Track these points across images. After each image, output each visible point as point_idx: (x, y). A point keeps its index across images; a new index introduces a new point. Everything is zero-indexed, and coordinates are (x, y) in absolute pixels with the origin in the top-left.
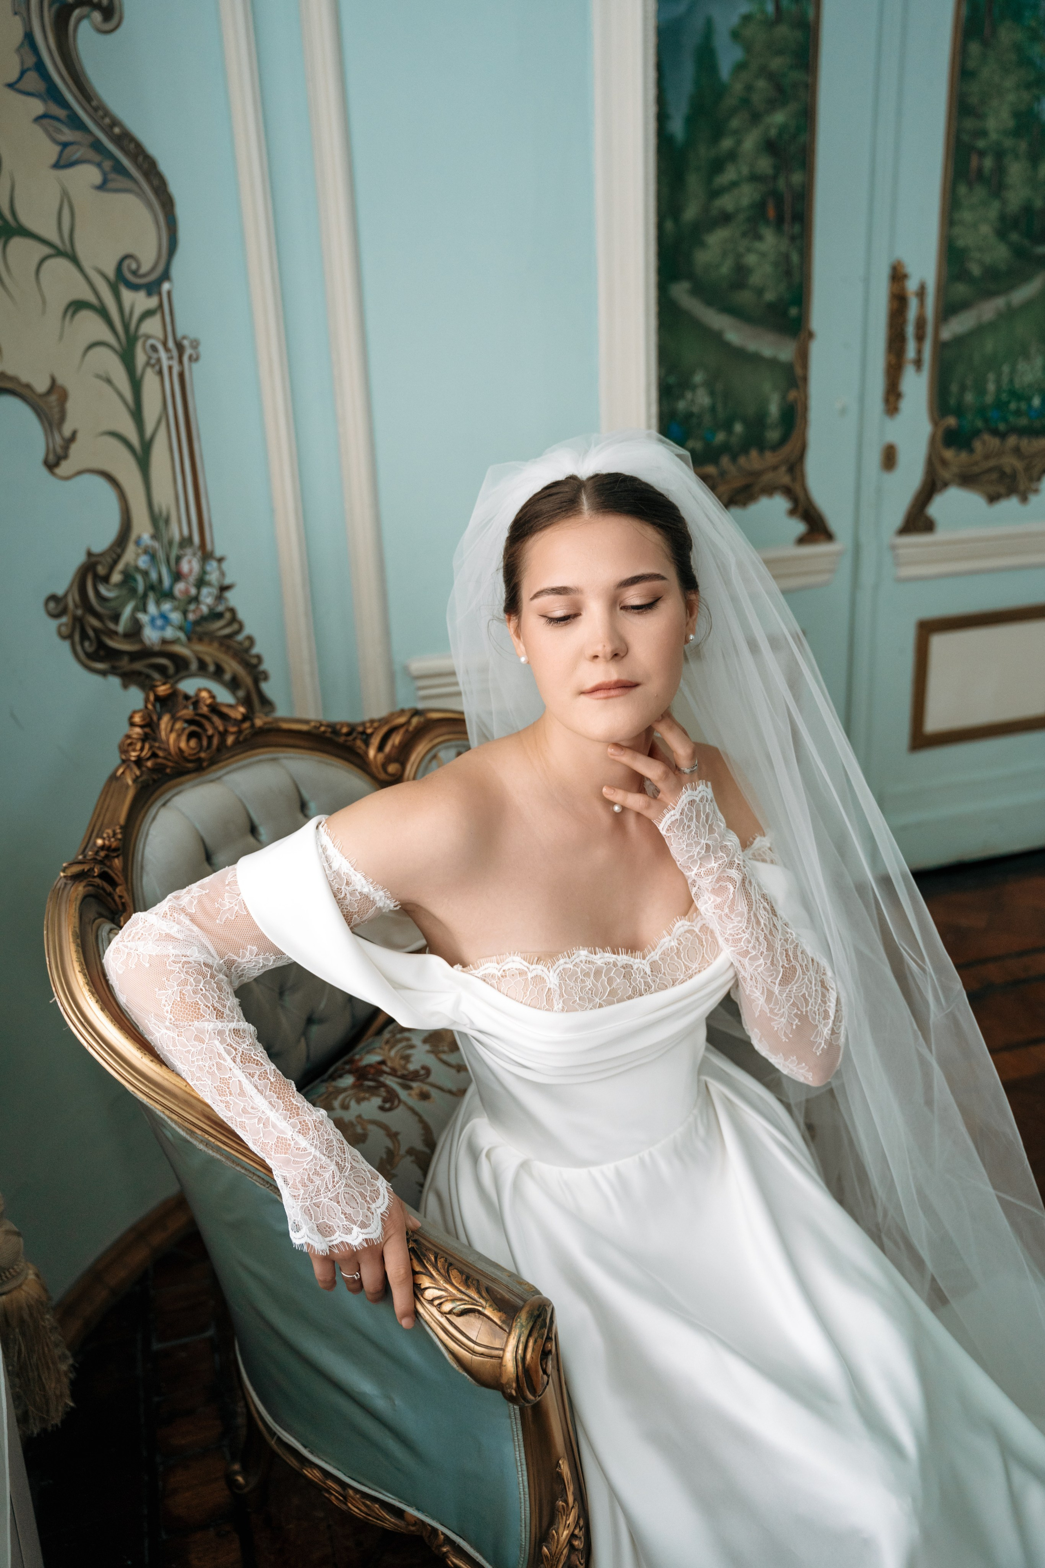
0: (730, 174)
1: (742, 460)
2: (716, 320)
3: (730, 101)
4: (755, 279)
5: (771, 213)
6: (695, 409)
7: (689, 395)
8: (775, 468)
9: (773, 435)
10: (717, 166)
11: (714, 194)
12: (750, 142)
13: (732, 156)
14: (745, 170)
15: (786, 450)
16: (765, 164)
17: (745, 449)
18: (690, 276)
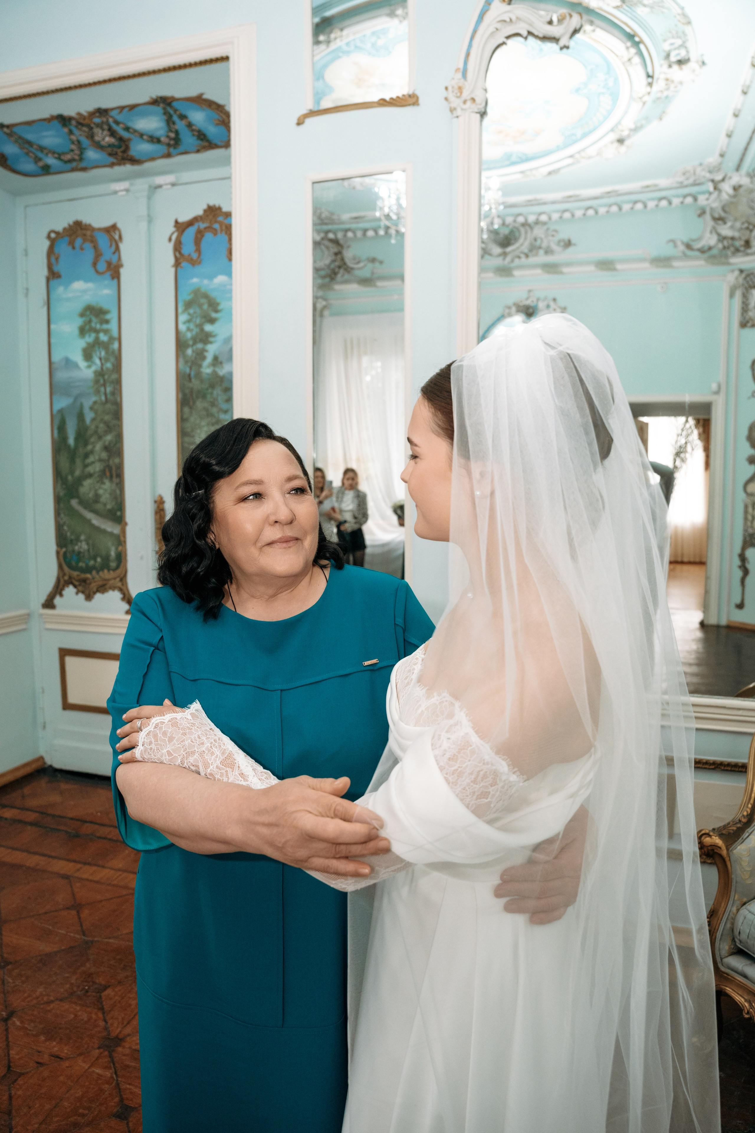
0: (91, 459)
1: (101, 573)
2: (89, 515)
3: (90, 432)
4: (103, 499)
5: (108, 474)
6: (82, 550)
7: (79, 544)
8: (115, 579)
9: (113, 565)
10: (86, 456)
11: (86, 466)
12: (98, 447)
13: (92, 452)
14: (97, 457)
15: (119, 571)
16: (104, 455)
17: (102, 569)
18: (78, 497)
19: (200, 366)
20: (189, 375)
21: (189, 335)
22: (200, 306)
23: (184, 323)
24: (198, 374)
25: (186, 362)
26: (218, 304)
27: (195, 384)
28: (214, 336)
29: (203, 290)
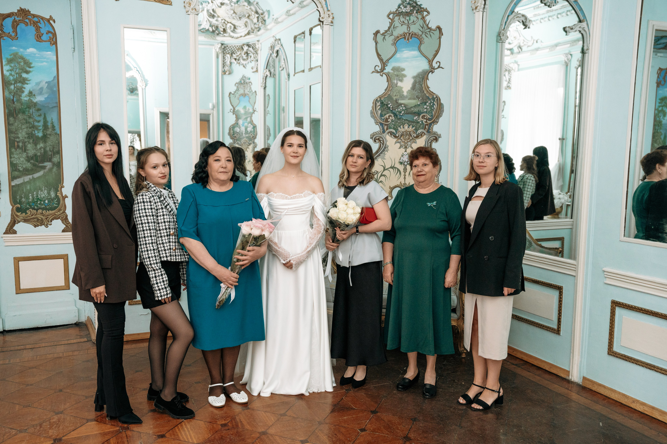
19: (20, 96)
20: (13, 100)
21: (11, 78)
22: (19, 63)
23: (8, 71)
24: (19, 100)
25: (10, 93)
26: (31, 63)
27: (17, 105)
28: (29, 80)
29: (20, 54)
